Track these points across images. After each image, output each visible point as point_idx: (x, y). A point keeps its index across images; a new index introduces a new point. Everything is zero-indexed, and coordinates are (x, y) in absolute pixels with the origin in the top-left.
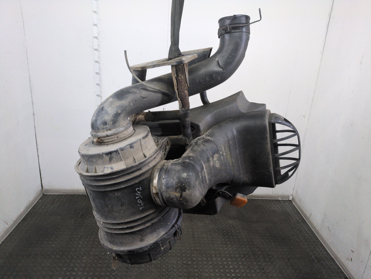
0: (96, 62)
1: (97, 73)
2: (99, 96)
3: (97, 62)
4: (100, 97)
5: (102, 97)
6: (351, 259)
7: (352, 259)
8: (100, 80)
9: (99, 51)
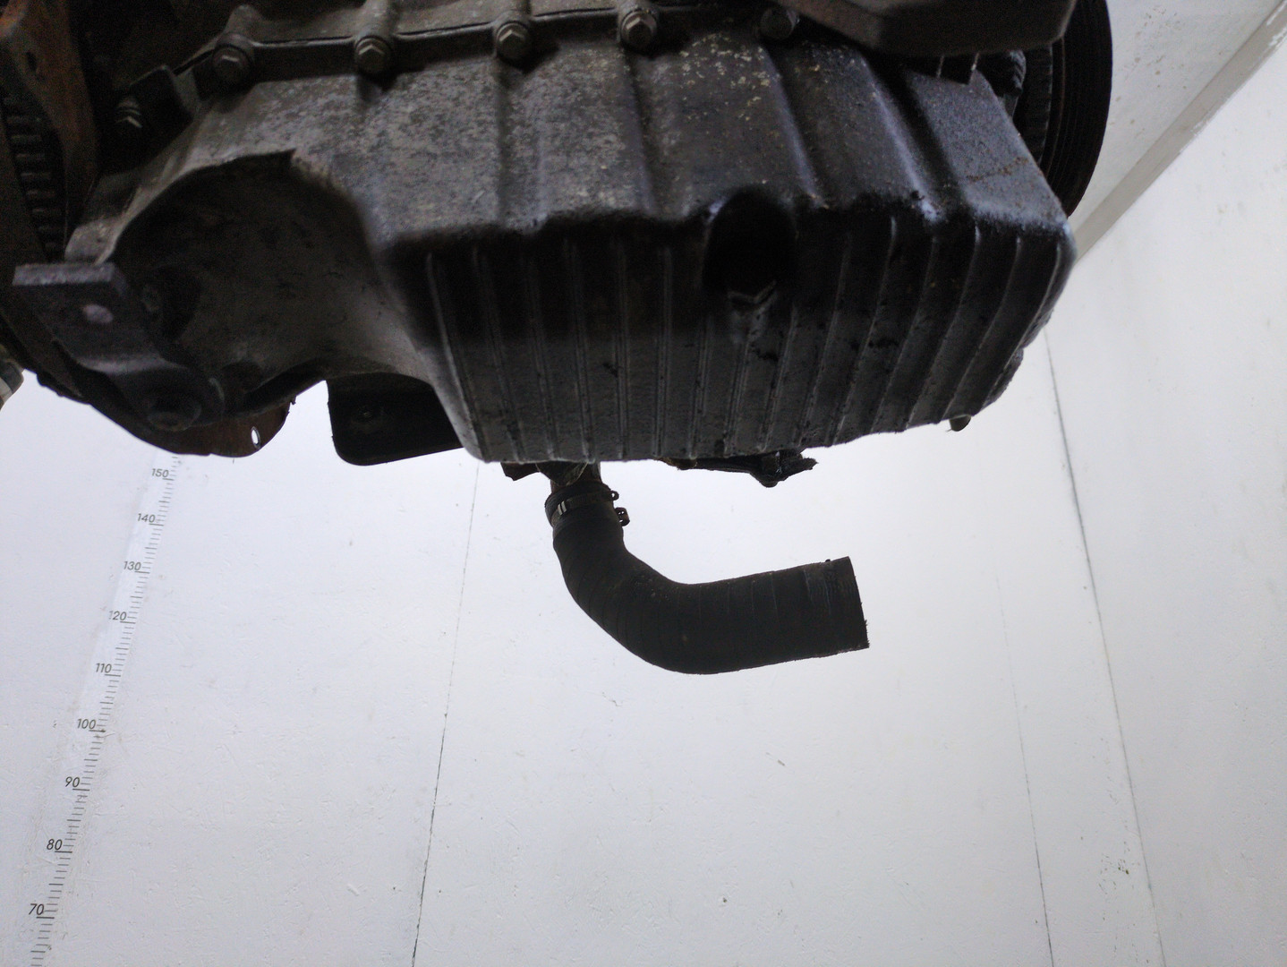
0: (129, 565)
1: (121, 616)
2: (92, 730)
3: (136, 567)
4: (94, 734)
5: (103, 731)
8: (123, 649)
9: (161, 523)
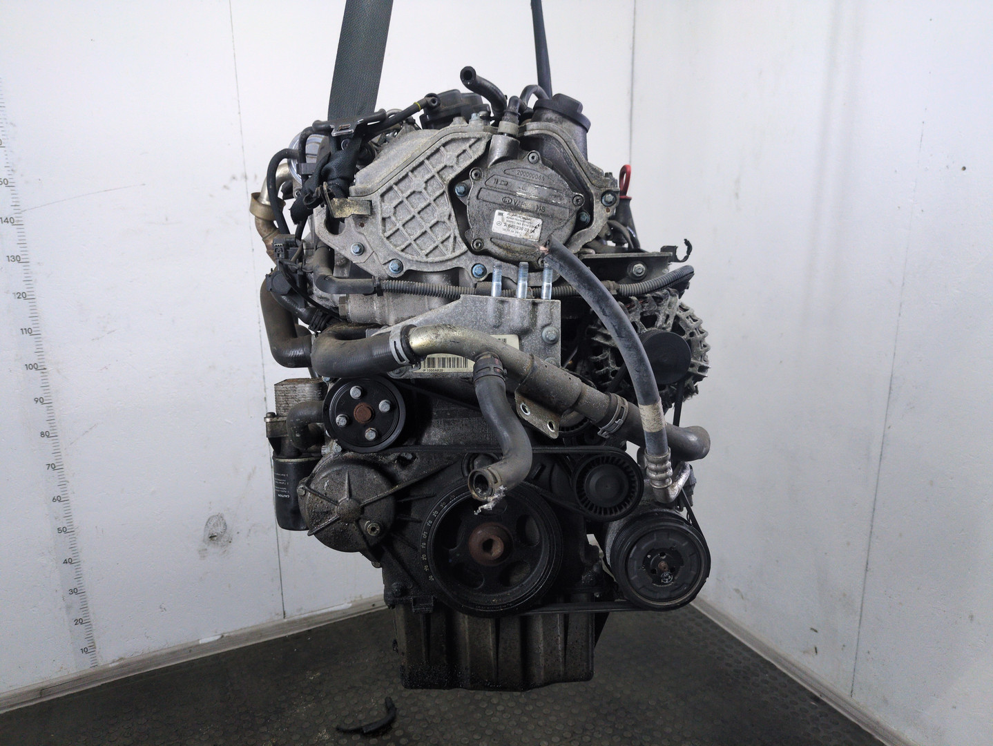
1: (21, 295)
2: (36, 369)
3: (16, 259)
4: (40, 371)
5: (45, 369)
6: (814, 650)
7: (816, 649)
8: (34, 317)
9: (20, 223)
